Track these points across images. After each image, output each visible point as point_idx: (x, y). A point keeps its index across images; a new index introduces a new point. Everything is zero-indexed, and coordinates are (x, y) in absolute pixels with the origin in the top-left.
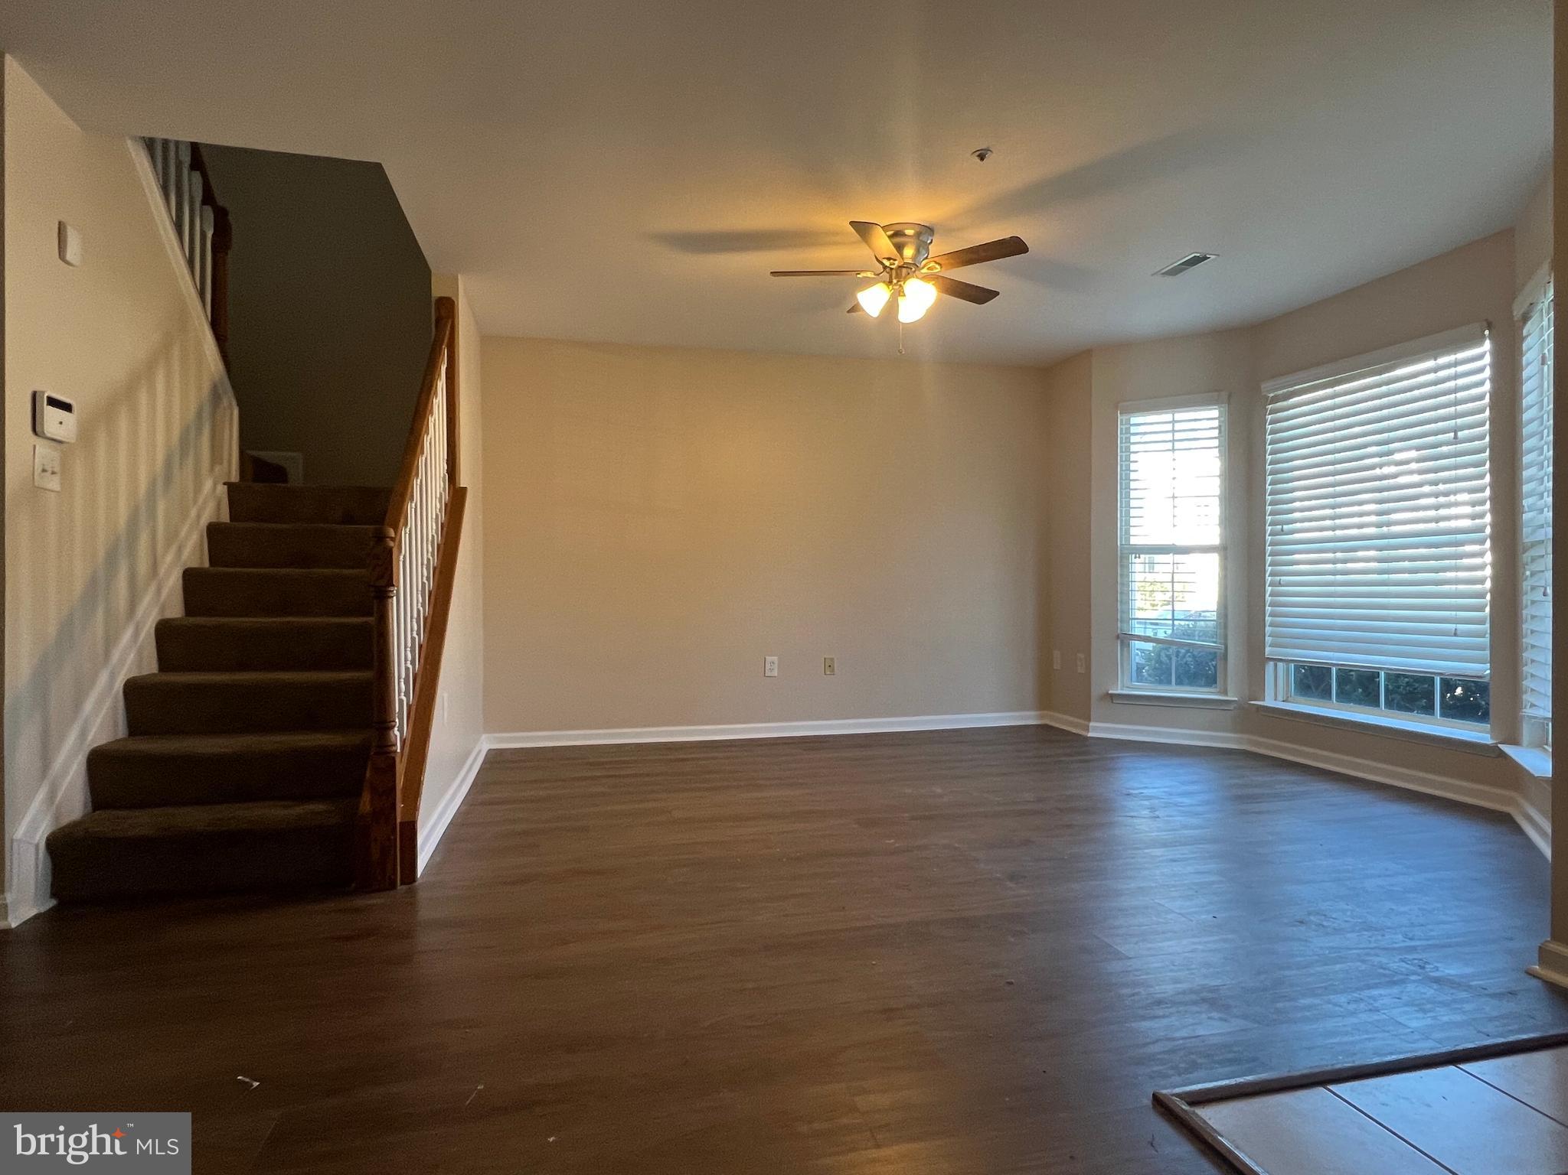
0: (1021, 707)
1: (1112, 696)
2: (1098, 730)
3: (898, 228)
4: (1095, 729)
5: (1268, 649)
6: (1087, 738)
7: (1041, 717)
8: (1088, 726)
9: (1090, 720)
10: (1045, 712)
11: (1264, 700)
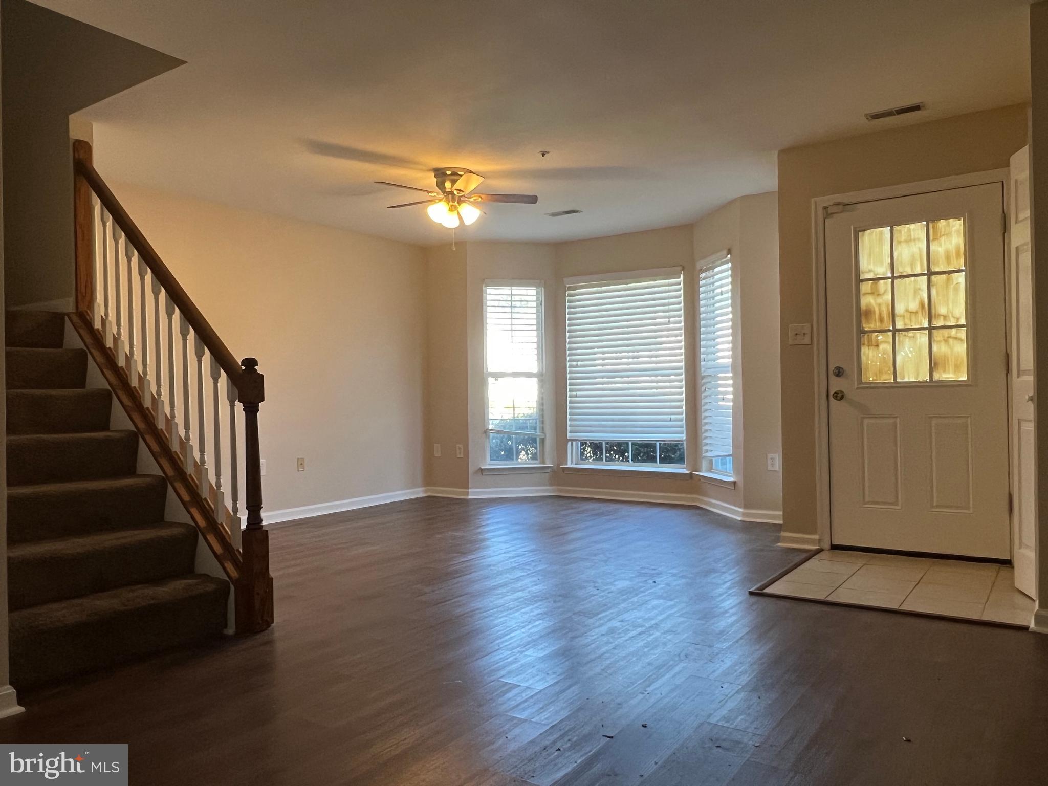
0: (414, 485)
1: (482, 470)
2: (474, 494)
3: (455, 171)
4: (474, 493)
5: (569, 434)
6: (467, 501)
7: (426, 491)
8: (468, 492)
9: (468, 489)
10: (429, 488)
11: (567, 465)
